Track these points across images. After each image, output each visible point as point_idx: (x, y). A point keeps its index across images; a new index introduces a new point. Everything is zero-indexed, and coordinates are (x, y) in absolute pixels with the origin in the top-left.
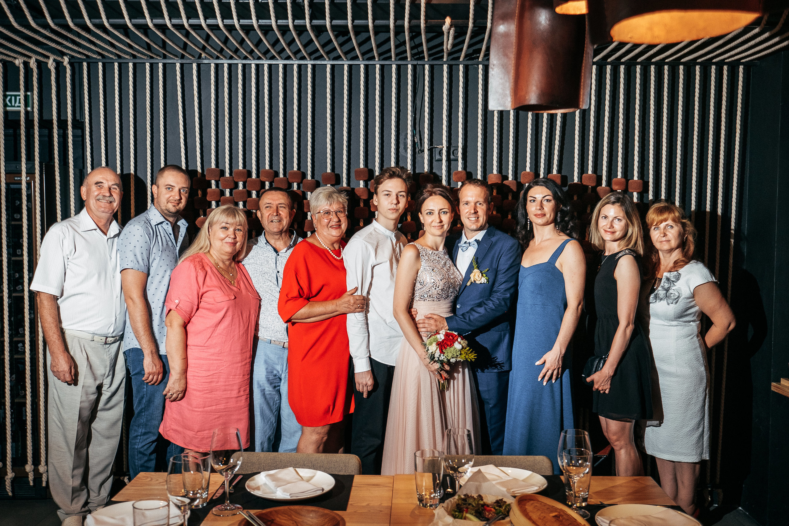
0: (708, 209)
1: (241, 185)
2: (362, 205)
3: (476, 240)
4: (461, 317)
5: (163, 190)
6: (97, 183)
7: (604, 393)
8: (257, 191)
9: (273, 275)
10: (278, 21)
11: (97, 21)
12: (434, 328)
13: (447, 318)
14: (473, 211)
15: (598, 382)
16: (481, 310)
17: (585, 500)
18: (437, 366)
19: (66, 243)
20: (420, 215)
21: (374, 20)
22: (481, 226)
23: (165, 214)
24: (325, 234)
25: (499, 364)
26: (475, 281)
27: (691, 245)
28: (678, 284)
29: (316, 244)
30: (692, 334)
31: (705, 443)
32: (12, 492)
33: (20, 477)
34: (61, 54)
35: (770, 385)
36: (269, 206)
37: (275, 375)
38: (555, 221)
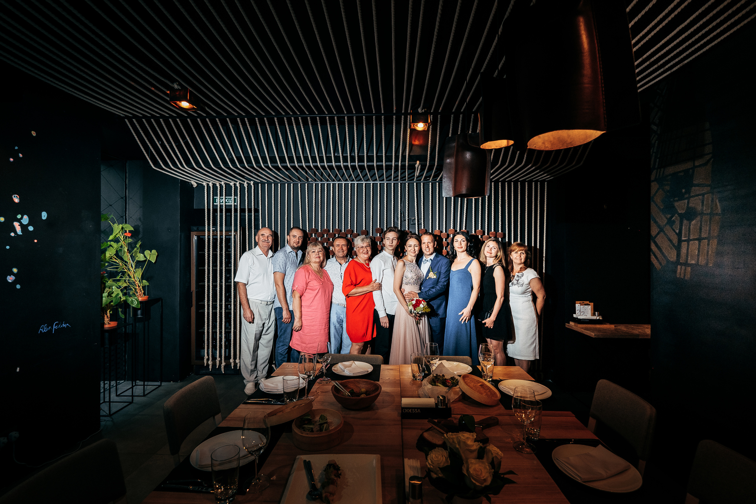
0: (533, 245)
1: (325, 235)
3: (430, 259)
4: (424, 292)
5: (292, 237)
6: (262, 235)
7: (490, 328)
9: (339, 275)
10: (344, 164)
11: (266, 165)
12: (412, 298)
13: (418, 293)
14: (427, 246)
15: (488, 324)
16: (434, 290)
17: (491, 377)
18: (414, 315)
19: (250, 260)
20: (405, 247)
21: (385, 162)
22: (432, 253)
23: (293, 248)
25: (440, 315)
26: (430, 277)
28: (523, 278)
31: (537, 351)
32: (224, 371)
33: (228, 366)
34: (250, 180)
35: (565, 325)
36: (338, 245)
37: (341, 320)
38: (466, 250)
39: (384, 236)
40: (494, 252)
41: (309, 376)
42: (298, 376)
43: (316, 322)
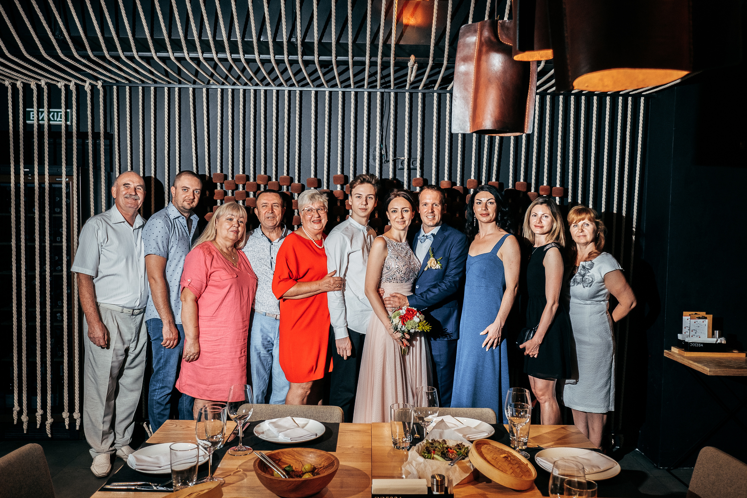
0: (615, 211)
1: (241, 187)
2: (339, 204)
3: (432, 234)
4: (419, 295)
5: (180, 191)
6: (124, 185)
7: (533, 357)
8: (253, 192)
9: (268, 261)
10: (276, 56)
11: (129, 54)
12: (397, 304)
13: (408, 297)
14: (430, 211)
15: (528, 349)
16: (436, 290)
18: (399, 335)
19: (100, 233)
20: (387, 213)
21: (353, 57)
22: (437, 223)
23: (181, 210)
24: (309, 227)
25: (449, 334)
26: (431, 267)
27: (602, 240)
28: (592, 271)
29: (302, 236)
30: (603, 311)
31: (611, 398)
32: (51, 434)
33: (58, 422)
34: (96, 79)
35: (663, 352)
36: (265, 205)
37: (269, 342)
38: (496, 220)
39: (351, 191)
40: (546, 222)
41: (214, 444)
42: (195, 442)
43: (224, 345)
